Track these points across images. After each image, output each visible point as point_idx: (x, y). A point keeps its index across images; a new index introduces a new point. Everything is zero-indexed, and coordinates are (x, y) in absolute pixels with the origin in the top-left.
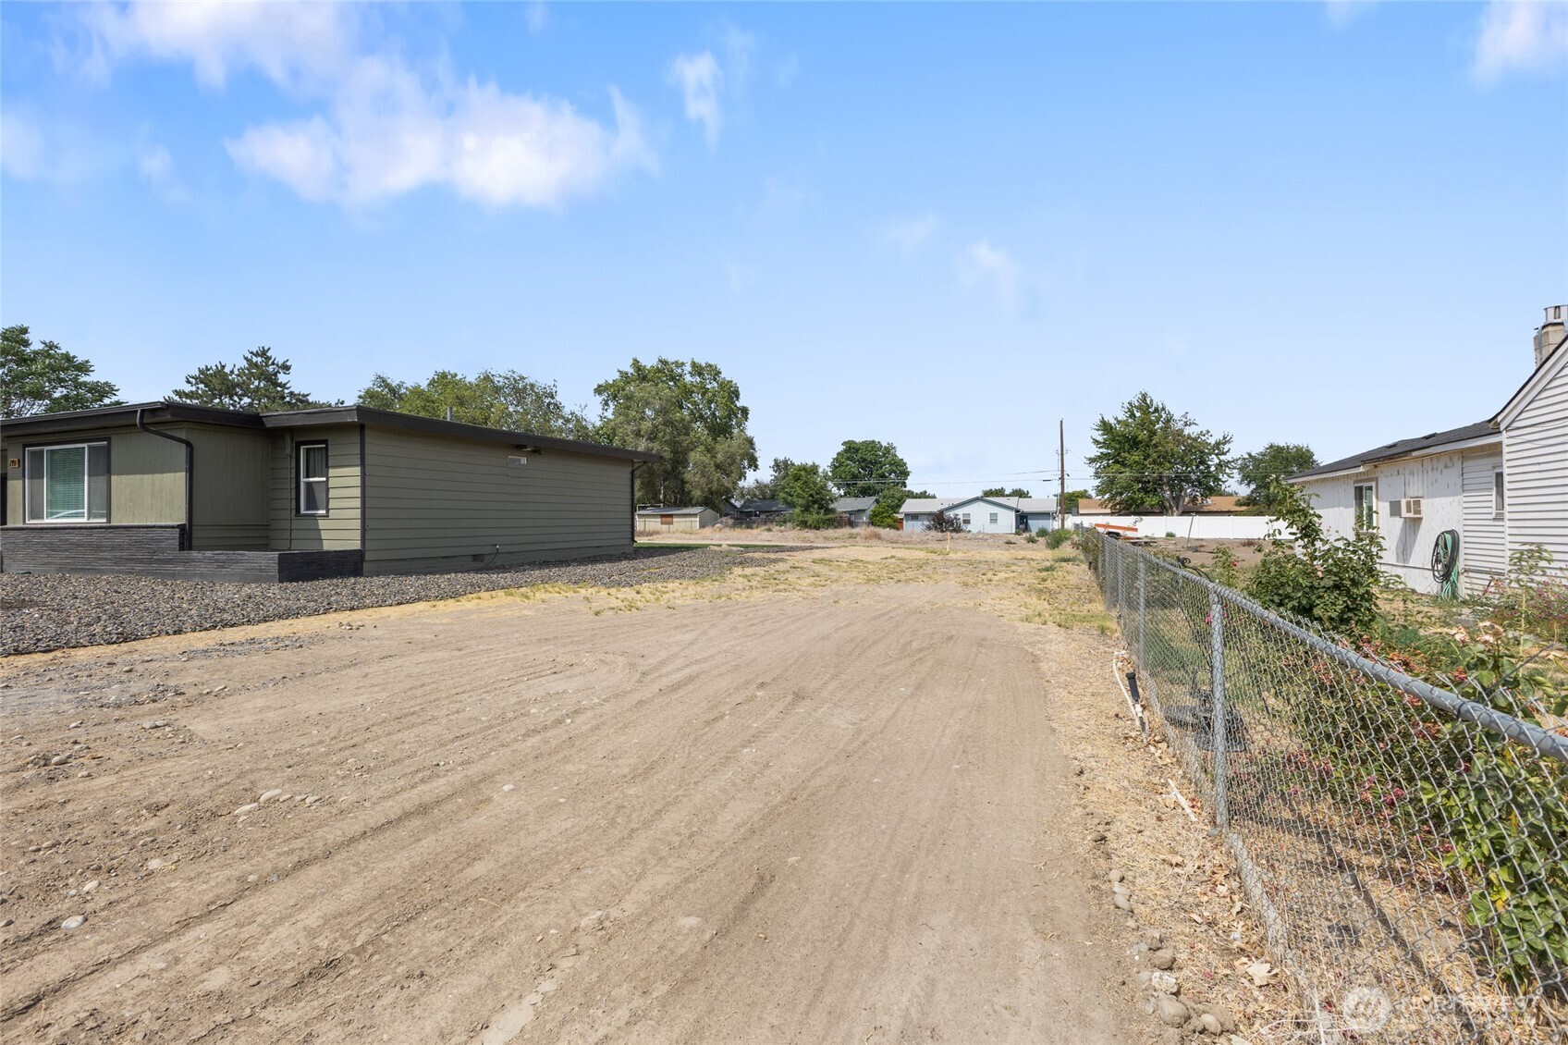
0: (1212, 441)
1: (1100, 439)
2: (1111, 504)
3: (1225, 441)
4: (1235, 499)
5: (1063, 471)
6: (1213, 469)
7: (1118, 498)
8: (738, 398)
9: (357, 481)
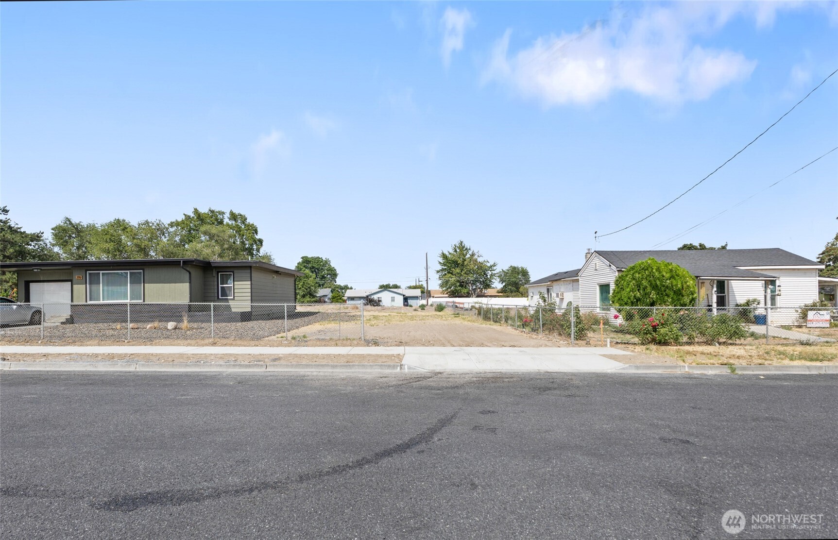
0: (489, 265)
1: (442, 262)
2: (446, 292)
3: (494, 265)
4: (496, 290)
5: (427, 277)
6: (489, 277)
7: (449, 290)
8: (257, 234)
9: (249, 287)
